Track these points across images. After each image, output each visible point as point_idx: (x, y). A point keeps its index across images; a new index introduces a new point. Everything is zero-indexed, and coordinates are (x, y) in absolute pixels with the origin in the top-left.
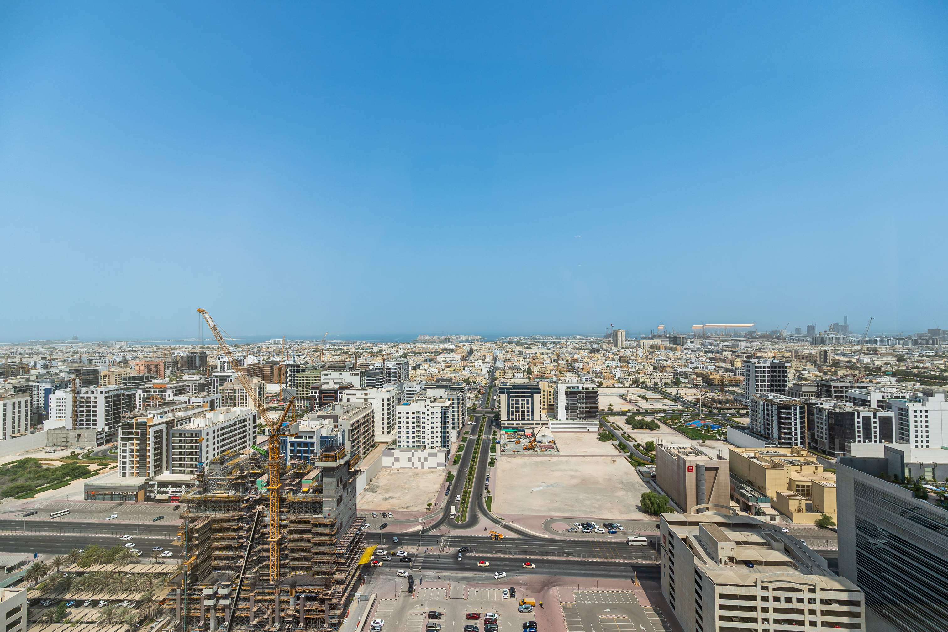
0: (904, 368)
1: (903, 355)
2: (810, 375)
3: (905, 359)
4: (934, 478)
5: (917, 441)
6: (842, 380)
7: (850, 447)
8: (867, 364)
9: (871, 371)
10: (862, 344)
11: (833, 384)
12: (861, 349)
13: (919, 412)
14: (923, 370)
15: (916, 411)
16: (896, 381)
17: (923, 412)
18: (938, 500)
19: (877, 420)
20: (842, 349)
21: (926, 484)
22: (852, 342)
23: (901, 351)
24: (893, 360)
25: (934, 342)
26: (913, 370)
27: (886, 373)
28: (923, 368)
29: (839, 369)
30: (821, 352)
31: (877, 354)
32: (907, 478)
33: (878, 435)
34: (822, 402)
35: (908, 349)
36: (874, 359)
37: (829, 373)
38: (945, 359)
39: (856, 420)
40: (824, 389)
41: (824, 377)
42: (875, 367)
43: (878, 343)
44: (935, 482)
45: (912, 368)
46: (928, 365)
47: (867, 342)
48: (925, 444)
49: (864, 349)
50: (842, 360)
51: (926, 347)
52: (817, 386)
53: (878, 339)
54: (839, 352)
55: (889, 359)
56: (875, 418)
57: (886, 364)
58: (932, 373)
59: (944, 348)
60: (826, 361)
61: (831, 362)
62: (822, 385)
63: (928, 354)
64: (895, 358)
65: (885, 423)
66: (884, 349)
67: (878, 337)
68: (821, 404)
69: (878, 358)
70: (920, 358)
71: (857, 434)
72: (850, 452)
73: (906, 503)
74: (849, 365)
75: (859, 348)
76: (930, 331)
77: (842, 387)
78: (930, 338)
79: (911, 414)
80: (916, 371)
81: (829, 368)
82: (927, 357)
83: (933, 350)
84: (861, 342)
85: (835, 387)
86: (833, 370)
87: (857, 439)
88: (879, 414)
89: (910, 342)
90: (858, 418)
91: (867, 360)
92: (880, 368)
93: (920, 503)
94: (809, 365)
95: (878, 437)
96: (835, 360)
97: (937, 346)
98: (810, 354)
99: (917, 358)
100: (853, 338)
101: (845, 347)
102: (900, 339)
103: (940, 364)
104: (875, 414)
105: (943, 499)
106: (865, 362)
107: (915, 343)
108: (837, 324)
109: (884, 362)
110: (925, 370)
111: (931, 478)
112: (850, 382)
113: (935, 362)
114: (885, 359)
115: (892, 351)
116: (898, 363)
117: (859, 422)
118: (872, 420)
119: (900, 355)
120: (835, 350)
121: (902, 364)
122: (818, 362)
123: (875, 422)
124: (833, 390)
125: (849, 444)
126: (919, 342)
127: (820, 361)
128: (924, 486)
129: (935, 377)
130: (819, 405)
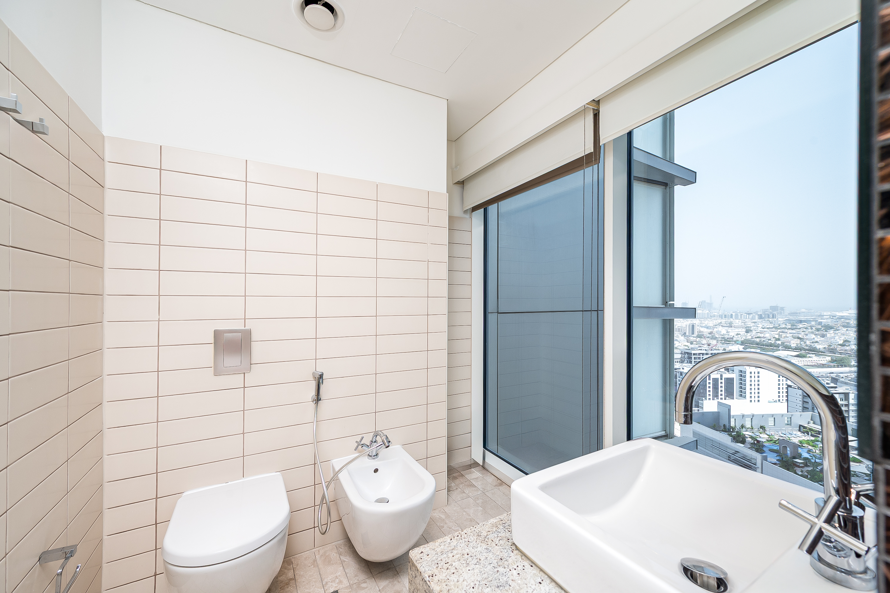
0: (750, 337)
1: (751, 327)
2: (680, 344)
3: (751, 331)
4: (752, 426)
5: (751, 397)
6: (700, 348)
7: (703, 404)
8: (724, 335)
9: (726, 340)
10: (722, 318)
11: (693, 352)
12: (721, 323)
13: (753, 373)
14: (763, 339)
15: (751, 373)
16: (743, 348)
17: (756, 373)
18: (752, 444)
19: (723, 381)
20: (706, 322)
21: (746, 431)
22: (714, 316)
23: (750, 324)
24: (742, 331)
25: (773, 317)
26: (756, 340)
27: (736, 342)
28: (764, 338)
29: (702, 339)
30: (689, 325)
31: (731, 327)
32: (732, 427)
33: (723, 393)
34: (684, 367)
35: (755, 323)
36: (729, 331)
37: (694, 343)
38: (779, 330)
39: (708, 381)
40: (686, 356)
41: (691, 346)
42: (729, 337)
43: (734, 317)
44: (753, 429)
45: (756, 338)
46: (767, 335)
47: (725, 316)
48: (757, 399)
49: (722, 323)
50: (706, 331)
51: (768, 320)
52: (682, 353)
53: (734, 314)
54: (704, 325)
55: (740, 330)
56: (721, 379)
57: (737, 334)
58: (769, 342)
59: (780, 321)
60: (693, 333)
61: (697, 333)
62: (685, 353)
63: (768, 326)
64: (744, 330)
65: (729, 382)
66: (737, 322)
67: (734, 312)
68: (683, 369)
69: (732, 330)
70: (762, 330)
71: (708, 393)
72: (702, 408)
73: (727, 447)
74: (710, 335)
75: (719, 321)
76: (772, 308)
77: (700, 354)
78: (771, 313)
79: (748, 375)
80: (758, 340)
81: (695, 339)
82: (768, 328)
83: (772, 323)
84: (721, 317)
85: (694, 354)
86: (697, 340)
87: (708, 397)
88: (724, 376)
89: (757, 317)
90: (709, 379)
91: (723, 331)
92: (732, 338)
93: (738, 447)
94: (680, 336)
95: (723, 395)
96: (700, 332)
97: (775, 319)
98: (682, 327)
99: (760, 329)
100: (716, 314)
101: (709, 321)
102: (749, 314)
103: (775, 334)
104: (721, 376)
105: (756, 442)
106: (722, 334)
107: (760, 317)
108: (705, 301)
109: (736, 333)
110: (764, 339)
111: (750, 426)
112: (706, 350)
113: (772, 333)
114: (737, 330)
115: (743, 324)
116: (746, 334)
117: (709, 383)
118: (720, 381)
119: (748, 327)
120: (701, 323)
121: (749, 334)
122: (687, 334)
123: (721, 383)
124: (693, 357)
125: (702, 402)
126: (763, 316)
127: (689, 333)
128: (744, 433)
129: (771, 345)
130: (681, 370)
